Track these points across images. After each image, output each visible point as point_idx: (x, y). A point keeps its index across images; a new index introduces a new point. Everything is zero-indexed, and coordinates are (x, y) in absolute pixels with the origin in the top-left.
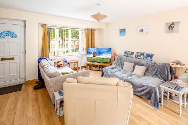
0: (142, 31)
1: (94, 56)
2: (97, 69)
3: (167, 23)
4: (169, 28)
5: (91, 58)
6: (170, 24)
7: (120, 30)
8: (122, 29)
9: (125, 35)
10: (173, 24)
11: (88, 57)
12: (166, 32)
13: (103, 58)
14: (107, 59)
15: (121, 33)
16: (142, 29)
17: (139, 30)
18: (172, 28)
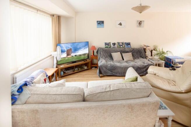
0: (120, 24)
1: (68, 55)
2: (76, 71)
3: (137, 21)
4: (139, 24)
5: (64, 59)
6: (140, 22)
7: (97, 22)
8: (100, 21)
9: (103, 27)
10: (141, 22)
12: (137, 26)
13: (80, 55)
14: (85, 54)
15: (99, 25)
16: (121, 23)
17: (119, 24)
18: (141, 24)
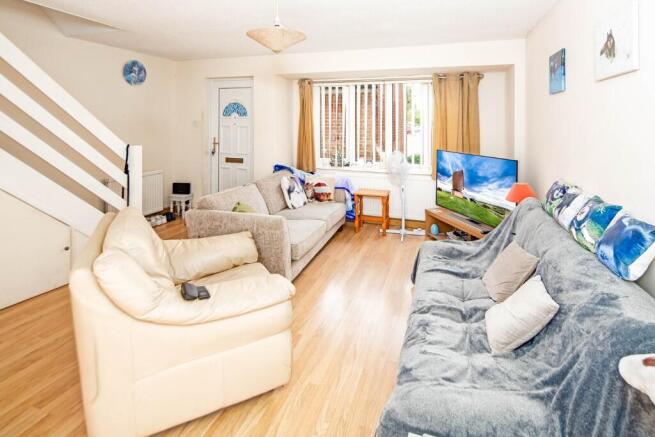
0: (609, 47)
1: (456, 189)
5: (447, 195)
7: (550, 60)
8: (554, 57)
11: (440, 189)
13: (485, 206)
15: (553, 75)
16: (610, 37)
